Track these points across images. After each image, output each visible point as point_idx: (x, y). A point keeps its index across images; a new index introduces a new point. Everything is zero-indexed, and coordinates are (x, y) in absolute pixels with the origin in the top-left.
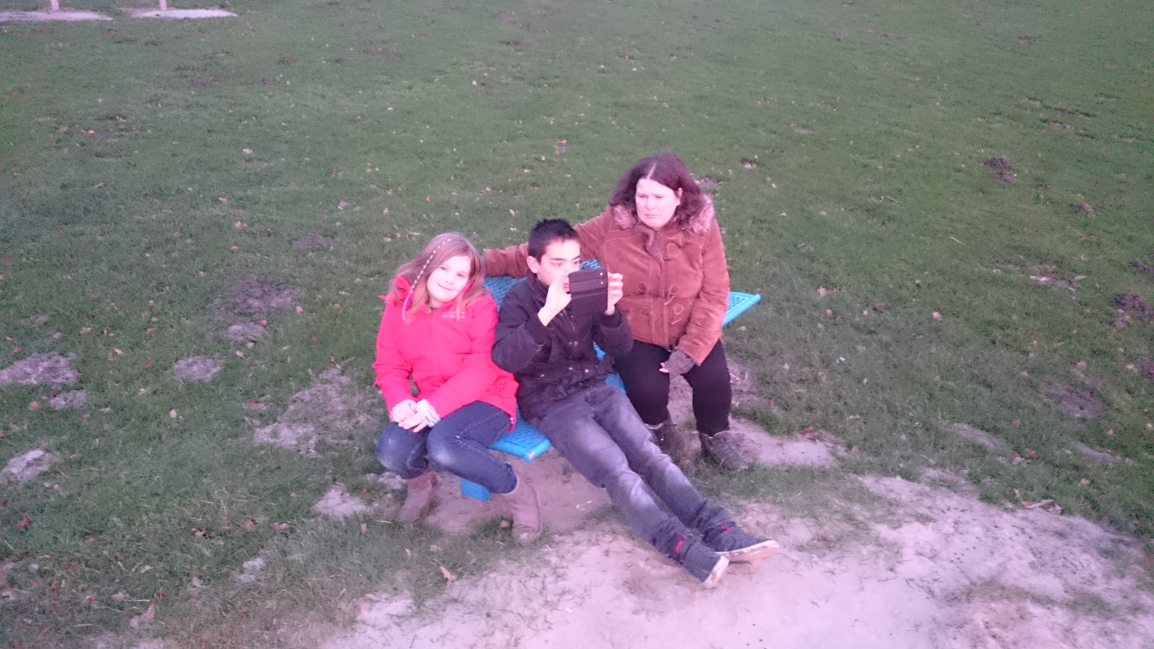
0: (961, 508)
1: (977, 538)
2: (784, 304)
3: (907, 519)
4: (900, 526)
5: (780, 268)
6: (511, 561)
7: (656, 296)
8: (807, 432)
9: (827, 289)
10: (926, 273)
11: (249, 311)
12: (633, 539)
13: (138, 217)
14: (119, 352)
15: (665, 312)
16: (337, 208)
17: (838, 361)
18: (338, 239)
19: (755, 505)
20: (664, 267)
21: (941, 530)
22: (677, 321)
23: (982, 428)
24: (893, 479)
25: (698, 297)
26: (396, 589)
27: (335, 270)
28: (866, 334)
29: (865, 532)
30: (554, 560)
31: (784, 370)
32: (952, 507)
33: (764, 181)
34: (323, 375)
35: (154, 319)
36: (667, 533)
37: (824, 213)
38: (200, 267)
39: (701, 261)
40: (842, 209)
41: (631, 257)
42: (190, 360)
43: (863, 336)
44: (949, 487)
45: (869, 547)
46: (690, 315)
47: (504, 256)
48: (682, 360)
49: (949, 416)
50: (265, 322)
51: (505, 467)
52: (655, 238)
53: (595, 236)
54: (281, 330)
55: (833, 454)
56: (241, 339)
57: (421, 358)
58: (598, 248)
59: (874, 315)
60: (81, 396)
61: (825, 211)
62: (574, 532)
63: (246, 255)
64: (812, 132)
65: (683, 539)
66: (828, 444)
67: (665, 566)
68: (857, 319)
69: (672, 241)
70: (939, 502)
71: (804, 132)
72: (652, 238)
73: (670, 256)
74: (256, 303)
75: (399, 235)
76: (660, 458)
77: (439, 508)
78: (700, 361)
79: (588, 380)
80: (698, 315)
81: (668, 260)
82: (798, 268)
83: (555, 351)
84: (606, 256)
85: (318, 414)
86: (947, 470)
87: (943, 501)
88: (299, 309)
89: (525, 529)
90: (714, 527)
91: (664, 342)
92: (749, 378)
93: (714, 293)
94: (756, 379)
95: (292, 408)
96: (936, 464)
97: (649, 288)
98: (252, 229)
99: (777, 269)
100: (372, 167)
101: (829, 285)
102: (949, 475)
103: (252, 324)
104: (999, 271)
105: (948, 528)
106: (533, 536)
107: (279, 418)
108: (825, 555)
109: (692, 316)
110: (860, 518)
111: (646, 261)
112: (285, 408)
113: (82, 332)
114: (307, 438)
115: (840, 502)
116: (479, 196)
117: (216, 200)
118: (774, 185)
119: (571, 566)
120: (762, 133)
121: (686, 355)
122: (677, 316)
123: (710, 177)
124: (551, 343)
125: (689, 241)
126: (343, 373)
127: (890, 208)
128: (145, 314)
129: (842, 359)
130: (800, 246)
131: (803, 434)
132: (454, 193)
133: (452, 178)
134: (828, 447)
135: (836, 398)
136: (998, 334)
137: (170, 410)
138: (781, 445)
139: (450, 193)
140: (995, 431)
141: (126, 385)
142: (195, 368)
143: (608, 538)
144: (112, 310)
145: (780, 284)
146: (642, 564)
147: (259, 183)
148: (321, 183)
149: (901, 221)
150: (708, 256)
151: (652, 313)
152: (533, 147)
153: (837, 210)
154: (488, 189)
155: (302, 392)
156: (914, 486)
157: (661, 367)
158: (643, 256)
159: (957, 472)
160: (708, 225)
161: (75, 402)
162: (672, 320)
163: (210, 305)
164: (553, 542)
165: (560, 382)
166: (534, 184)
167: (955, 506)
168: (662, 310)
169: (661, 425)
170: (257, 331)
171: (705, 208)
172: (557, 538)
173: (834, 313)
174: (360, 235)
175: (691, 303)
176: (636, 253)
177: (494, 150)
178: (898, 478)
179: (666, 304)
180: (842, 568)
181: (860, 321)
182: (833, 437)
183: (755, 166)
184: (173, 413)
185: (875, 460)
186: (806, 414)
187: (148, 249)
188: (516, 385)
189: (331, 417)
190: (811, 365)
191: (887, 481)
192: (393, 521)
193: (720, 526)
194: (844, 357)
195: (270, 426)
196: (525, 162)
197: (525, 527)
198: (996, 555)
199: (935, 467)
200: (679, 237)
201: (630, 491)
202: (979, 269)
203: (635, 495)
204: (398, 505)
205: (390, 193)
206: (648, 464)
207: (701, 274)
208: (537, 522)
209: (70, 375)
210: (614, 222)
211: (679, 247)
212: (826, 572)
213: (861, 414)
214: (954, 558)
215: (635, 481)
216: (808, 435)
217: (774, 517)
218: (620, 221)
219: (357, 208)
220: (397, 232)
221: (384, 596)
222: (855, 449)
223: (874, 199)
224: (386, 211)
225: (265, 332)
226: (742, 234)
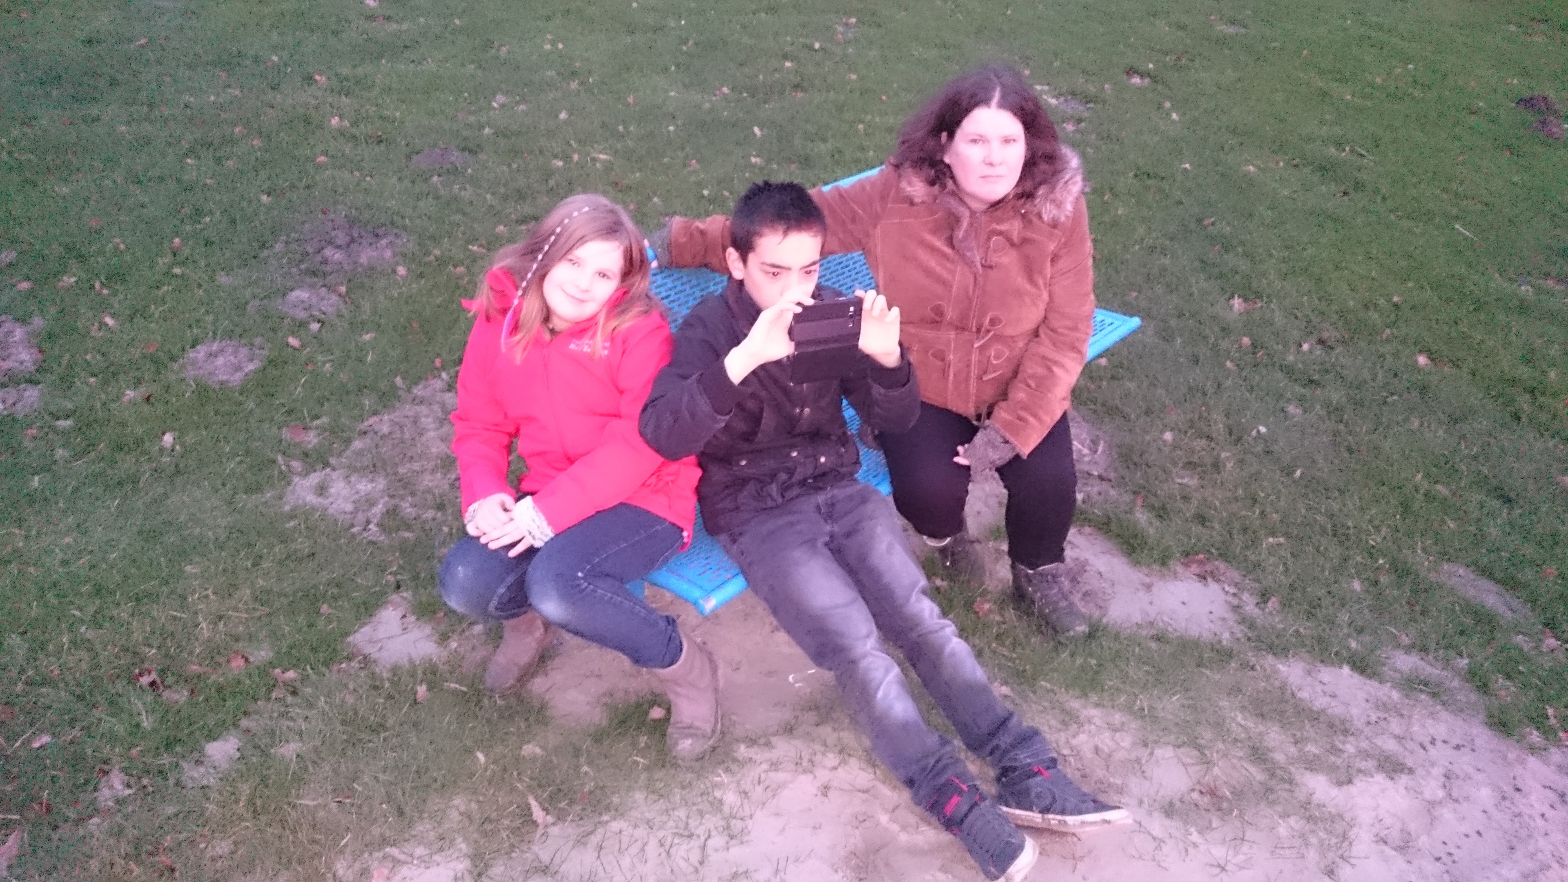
0: (1456, 741)
1: (1485, 812)
2: (1173, 322)
3: (1363, 765)
4: (1350, 782)
5: (1172, 257)
6: (654, 797)
7: (961, 328)
8: (1193, 562)
9: (1246, 300)
10: (1410, 284)
11: (323, 268)
12: (874, 766)
13: (187, 98)
14: (109, 321)
15: (974, 357)
16: (490, 104)
17: (1254, 433)
18: (482, 156)
19: (1093, 712)
20: (980, 280)
21: (1421, 793)
22: (993, 375)
23: (1491, 577)
24: (1336, 670)
25: (1036, 333)
26: (442, 838)
27: (468, 209)
28: (1305, 386)
29: (1287, 786)
30: (730, 798)
31: (1164, 442)
32: (1439, 738)
33: (1160, 107)
34: (418, 391)
35: (177, 271)
36: (934, 777)
37: (1251, 168)
38: (265, 187)
39: (1048, 271)
40: (1282, 164)
41: (923, 256)
42: (215, 347)
43: (1298, 389)
44: (1434, 695)
45: (1292, 821)
46: (1018, 366)
47: (702, 233)
48: (994, 447)
49: (1436, 549)
50: (343, 289)
51: (662, 624)
52: (971, 224)
53: (864, 211)
54: (366, 306)
55: (1236, 609)
56: (301, 315)
57: (530, 419)
58: (868, 235)
59: (1319, 351)
60: (32, 394)
61: (1253, 165)
62: (774, 740)
63: (337, 173)
64: (1242, 31)
65: (960, 792)
66: (1227, 588)
67: (924, 828)
68: (1291, 358)
69: (1001, 233)
70: (1415, 728)
71: (1231, 30)
72: (965, 224)
73: (994, 259)
74: (338, 256)
75: (576, 157)
76: (936, 627)
77: (557, 662)
78: (1025, 451)
79: (824, 474)
80: (1032, 368)
81: (991, 267)
82: (1202, 261)
83: (769, 420)
84: (879, 249)
85: (397, 460)
86: (1431, 657)
87: (1423, 726)
88: (402, 270)
89: (690, 731)
90: (1018, 764)
91: (968, 410)
92: (1104, 451)
93: (1066, 332)
94: (1116, 456)
95: (357, 444)
96: (1413, 646)
97: (950, 314)
98: (354, 130)
99: (1167, 261)
100: (553, 43)
101: (1250, 294)
102: (1430, 670)
103: (324, 290)
104: (1529, 287)
105: (1433, 789)
106: (703, 746)
107: (333, 461)
108: (1209, 827)
109: (1021, 368)
110: (1279, 757)
111: (948, 265)
112: (348, 442)
113: (61, 284)
114: (371, 503)
115: (1245, 719)
116: (710, 101)
117: (309, 79)
118: (1174, 116)
119: (759, 814)
120: (1162, 27)
121: (1003, 437)
122: (994, 365)
123: (1074, 94)
124: (762, 410)
125: (1029, 235)
126: (450, 388)
127: (1359, 169)
128: (163, 261)
129: (1263, 429)
130: (1207, 222)
131: (1187, 565)
132: (672, 94)
133: (673, 68)
134: (1227, 593)
135: (1249, 502)
136: (1523, 401)
137: (164, 434)
138: (1148, 587)
139: (667, 91)
140: (1510, 584)
141: (106, 382)
142: (220, 361)
143: (832, 759)
144: (116, 252)
145: (1170, 289)
146: (884, 819)
147: (380, 56)
148: (473, 62)
149: (1377, 191)
150: (1062, 264)
151: (951, 357)
152: (804, 26)
153: (1272, 165)
154: (725, 90)
155: (380, 417)
156: (1371, 687)
157: (957, 454)
158: (945, 256)
159: (1447, 663)
160: (1069, 207)
161: (19, 406)
162: (985, 372)
163: (265, 253)
164: (735, 760)
165: (773, 476)
166: (796, 87)
167: (1444, 736)
168: (969, 354)
169: (949, 539)
170: (330, 303)
171: (1067, 177)
172: (742, 751)
173: (1254, 346)
174: (515, 152)
175: (1021, 344)
176: (933, 249)
177: (744, 27)
178: (1346, 670)
179: (976, 345)
180: (1241, 858)
181: (1296, 363)
182: (1236, 576)
183: (1147, 81)
184: (168, 439)
185: (1306, 628)
186: (1196, 529)
187: (190, 152)
188: (699, 473)
189: (416, 466)
190: (1209, 438)
191: (1327, 674)
192: (471, 686)
193: (1029, 764)
194: (1266, 426)
195: (318, 474)
196: (788, 49)
197: (690, 727)
198: (1518, 855)
199: (1409, 649)
200: (1014, 227)
201: (876, 692)
202: (1497, 282)
203: (885, 696)
204: (490, 648)
205: (574, 85)
206: (914, 635)
207: (1045, 296)
208: (713, 719)
209: (25, 356)
210: (898, 189)
211: (1013, 245)
212: (1212, 865)
213: (1286, 535)
214: (1440, 851)
215: (887, 671)
216: (1194, 568)
217: (1126, 740)
218: (909, 189)
219: (522, 107)
220: (574, 152)
221: (420, 851)
222: (1273, 603)
223: (1333, 150)
224: (563, 115)
225: (342, 306)
226: (1116, 196)
